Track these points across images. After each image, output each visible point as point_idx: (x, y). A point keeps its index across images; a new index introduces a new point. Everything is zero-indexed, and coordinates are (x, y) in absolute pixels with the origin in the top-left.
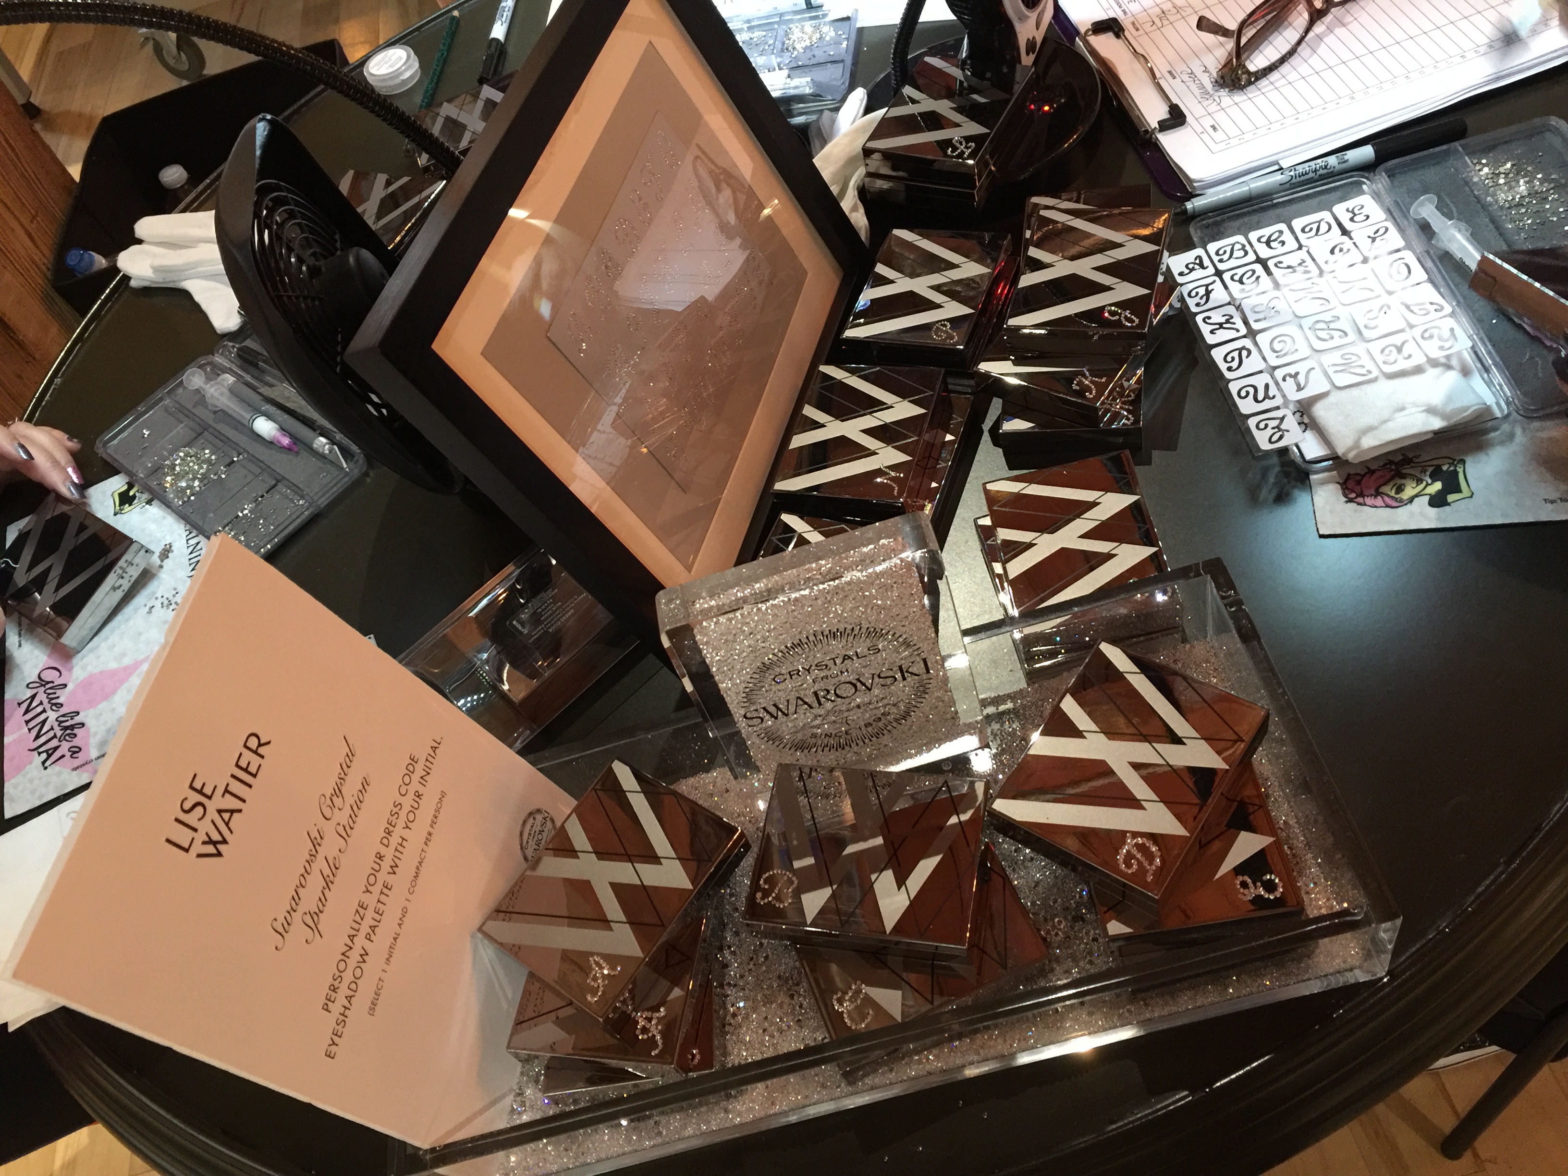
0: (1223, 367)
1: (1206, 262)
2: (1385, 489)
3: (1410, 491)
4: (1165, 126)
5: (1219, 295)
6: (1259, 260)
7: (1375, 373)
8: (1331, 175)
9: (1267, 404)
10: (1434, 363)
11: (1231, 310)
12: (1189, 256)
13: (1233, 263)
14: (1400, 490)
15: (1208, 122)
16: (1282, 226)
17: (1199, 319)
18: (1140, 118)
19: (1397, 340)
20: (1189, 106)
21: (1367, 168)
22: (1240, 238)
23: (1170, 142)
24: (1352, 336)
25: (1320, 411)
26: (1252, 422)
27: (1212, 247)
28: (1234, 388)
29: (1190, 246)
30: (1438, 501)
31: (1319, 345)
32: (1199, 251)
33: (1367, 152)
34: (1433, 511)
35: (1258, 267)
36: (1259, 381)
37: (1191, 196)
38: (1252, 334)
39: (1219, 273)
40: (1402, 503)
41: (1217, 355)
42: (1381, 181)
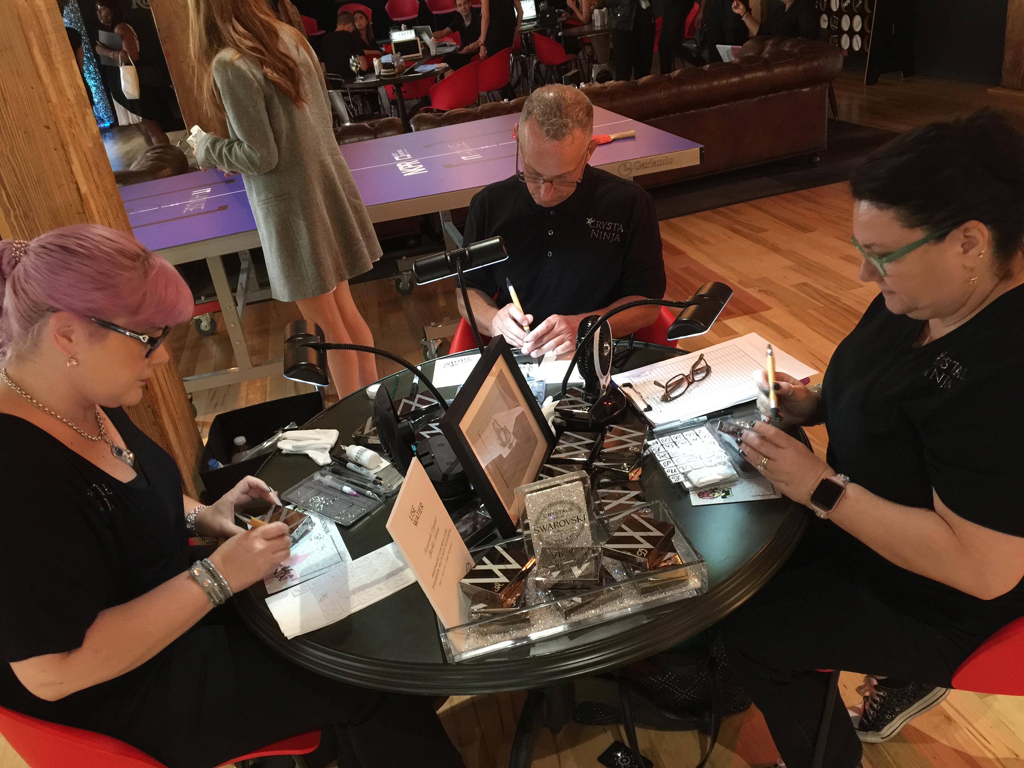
0: (663, 466)
1: (658, 442)
2: (710, 495)
3: (717, 495)
4: (646, 410)
5: (662, 449)
6: (673, 442)
7: (704, 466)
8: (695, 423)
9: (675, 473)
10: (720, 464)
11: (665, 453)
12: (654, 441)
13: (666, 442)
14: (714, 495)
15: (659, 410)
16: (680, 434)
17: (656, 455)
18: (639, 409)
19: (710, 459)
20: (652, 405)
21: (705, 422)
22: (668, 437)
23: (648, 415)
24: (699, 458)
25: (690, 475)
26: (671, 477)
27: (660, 439)
28: (666, 470)
29: (654, 439)
30: (724, 497)
31: (689, 460)
32: (657, 440)
33: (705, 418)
34: (723, 499)
35: (673, 444)
36: (673, 469)
37: (654, 428)
38: (671, 458)
39: (662, 445)
40: (714, 498)
41: (661, 463)
42: (708, 424)
